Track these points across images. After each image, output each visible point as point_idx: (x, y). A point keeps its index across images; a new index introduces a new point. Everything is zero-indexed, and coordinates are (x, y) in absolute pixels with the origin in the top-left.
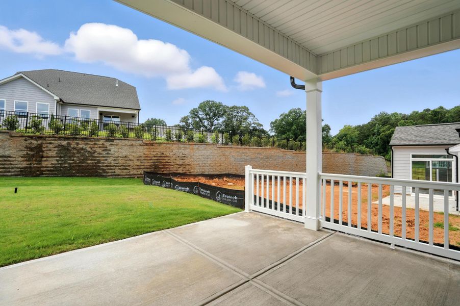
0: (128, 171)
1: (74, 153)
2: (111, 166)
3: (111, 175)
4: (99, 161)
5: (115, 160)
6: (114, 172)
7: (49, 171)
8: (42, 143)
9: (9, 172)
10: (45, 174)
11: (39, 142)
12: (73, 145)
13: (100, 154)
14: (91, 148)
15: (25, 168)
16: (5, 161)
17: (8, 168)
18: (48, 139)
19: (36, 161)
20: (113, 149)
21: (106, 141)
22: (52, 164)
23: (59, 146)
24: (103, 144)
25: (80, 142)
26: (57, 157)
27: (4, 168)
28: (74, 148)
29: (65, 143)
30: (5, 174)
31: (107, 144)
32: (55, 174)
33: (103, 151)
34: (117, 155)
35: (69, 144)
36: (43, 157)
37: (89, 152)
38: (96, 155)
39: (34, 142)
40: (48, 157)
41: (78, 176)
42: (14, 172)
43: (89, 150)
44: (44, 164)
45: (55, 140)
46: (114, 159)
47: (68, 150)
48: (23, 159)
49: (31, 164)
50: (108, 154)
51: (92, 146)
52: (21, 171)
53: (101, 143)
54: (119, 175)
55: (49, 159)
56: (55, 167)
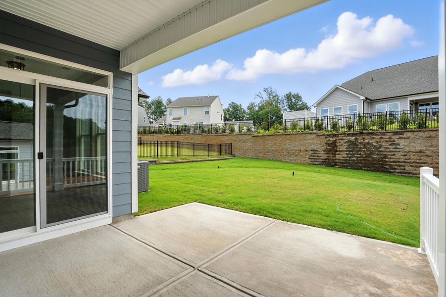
1: (361, 148)
2: (400, 162)
3: (400, 173)
4: (385, 157)
5: (405, 155)
6: (404, 169)
7: (341, 163)
8: (336, 139)
9: (317, 162)
10: (338, 165)
11: (334, 139)
12: (360, 140)
13: (386, 148)
14: (377, 142)
15: (325, 159)
16: (315, 153)
17: (316, 159)
18: (340, 136)
19: (332, 154)
20: (402, 143)
21: (394, 135)
22: (343, 157)
23: (349, 141)
24: (390, 138)
25: (366, 137)
26: (347, 151)
27: (314, 159)
28: (361, 143)
29: (353, 138)
30: (315, 163)
31: (395, 137)
32: (345, 166)
33: (390, 145)
34: (407, 149)
35: (356, 139)
36: (336, 151)
37: (375, 146)
38: (382, 149)
39: (331, 139)
40: (340, 151)
42: (319, 162)
43: (375, 144)
44: (338, 157)
45: (345, 136)
46: (403, 154)
47: (356, 144)
48: (324, 152)
49: (329, 157)
50: (396, 148)
51: (378, 140)
52: (324, 162)
53: (388, 137)
54: (410, 173)
55: (341, 153)
56: (346, 160)
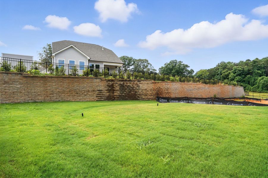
0: (147, 96)
1: (126, 88)
2: (140, 94)
3: (141, 99)
4: (136, 92)
5: (142, 91)
6: (142, 97)
7: (117, 97)
8: (113, 83)
9: (102, 98)
10: (116, 99)
11: (112, 83)
12: (125, 84)
13: (136, 88)
14: (132, 85)
15: (108, 96)
16: (100, 93)
17: (102, 96)
18: (115, 81)
19: (112, 92)
20: (141, 85)
21: (138, 82)
22: (118, 94)
23: (120, 84)
24: (137, 83)
25: (128, 82)
26: (119, 90)
27: (100, 96)
28: (126, 85)
29: (122, 83)
30: (101, 99)
31: (138, 83)
32: (120, 99)
33: (137, 86)
34: (142, 88)
35: (123, 83)
36: (114, 90)
37: (132, 87)
38: (134, 89)
39: (110, 83)
40: (116, 90)
41: (129, 100)
42: (104, 98)
43: (132, 86)
44: (115, 94)
45: (118, 81)
46: (141, 90)
47: (124, 86)
48: (107, 92)
49: (110, 94)
50: (139, 88)
51: (133, 84)
52: (107, 98)
53: (136, 83)
54: (144, 99)
55: (117, 91)
56: (119, 95)
